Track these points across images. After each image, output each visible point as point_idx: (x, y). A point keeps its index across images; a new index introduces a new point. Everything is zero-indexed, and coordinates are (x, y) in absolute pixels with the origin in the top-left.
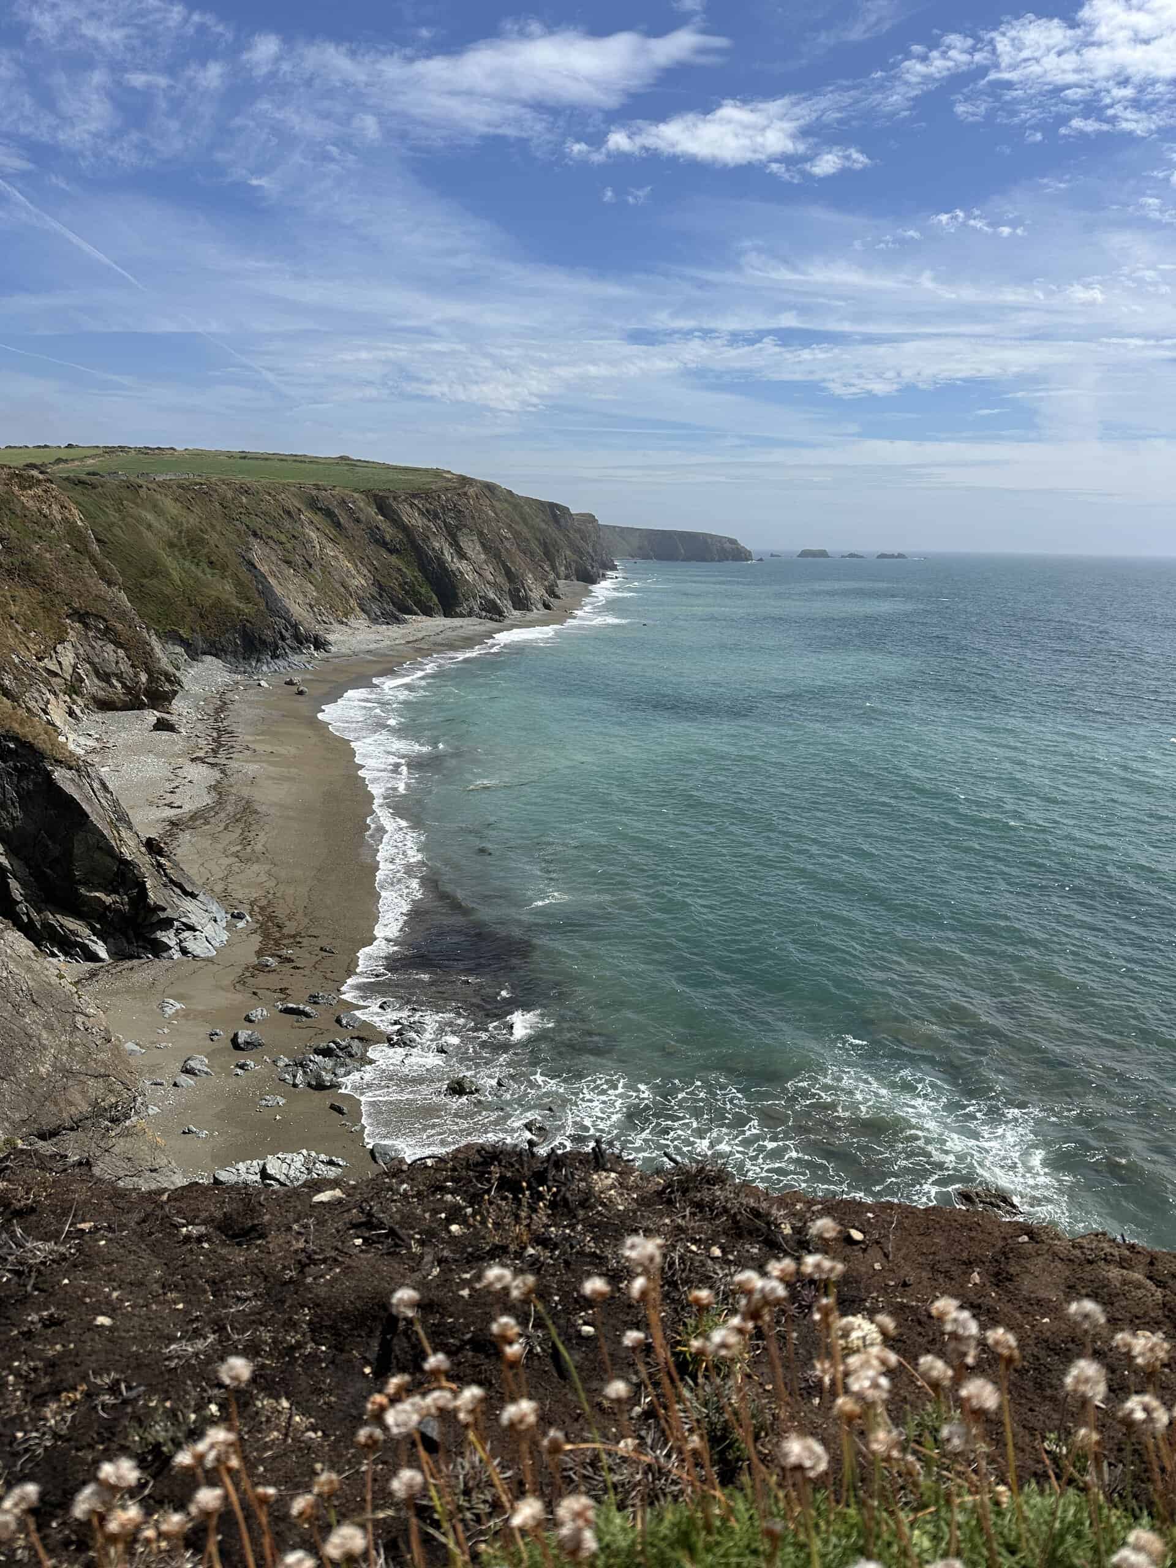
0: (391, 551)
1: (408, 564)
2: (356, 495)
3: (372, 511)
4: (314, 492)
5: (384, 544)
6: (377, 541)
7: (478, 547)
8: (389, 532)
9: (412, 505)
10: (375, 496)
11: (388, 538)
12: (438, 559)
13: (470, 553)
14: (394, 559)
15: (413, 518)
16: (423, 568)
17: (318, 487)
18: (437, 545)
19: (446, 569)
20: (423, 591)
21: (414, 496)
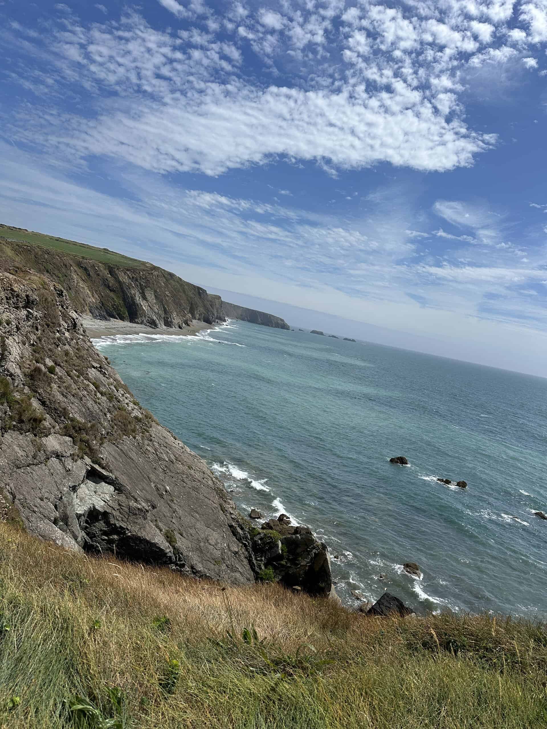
0: (111, 290)
1: (118, 297)
2: (100, 264)
3: (106, 272)
4: (81, 260)
5: (109, 287)
6: (105, 285)
7: (153, 297)
8: (112, 281)
9: (125, 273)
10: (109, 266)
11: (111, 285)
12: (132, 297)
13: (148, 298)
14: (112, 294)
15: (124, 278)
16: (124, 300)
17: (83, 258)
18: (133, 292)
19: (134, 302)
20: (122, 309)
21: (128, 270)
